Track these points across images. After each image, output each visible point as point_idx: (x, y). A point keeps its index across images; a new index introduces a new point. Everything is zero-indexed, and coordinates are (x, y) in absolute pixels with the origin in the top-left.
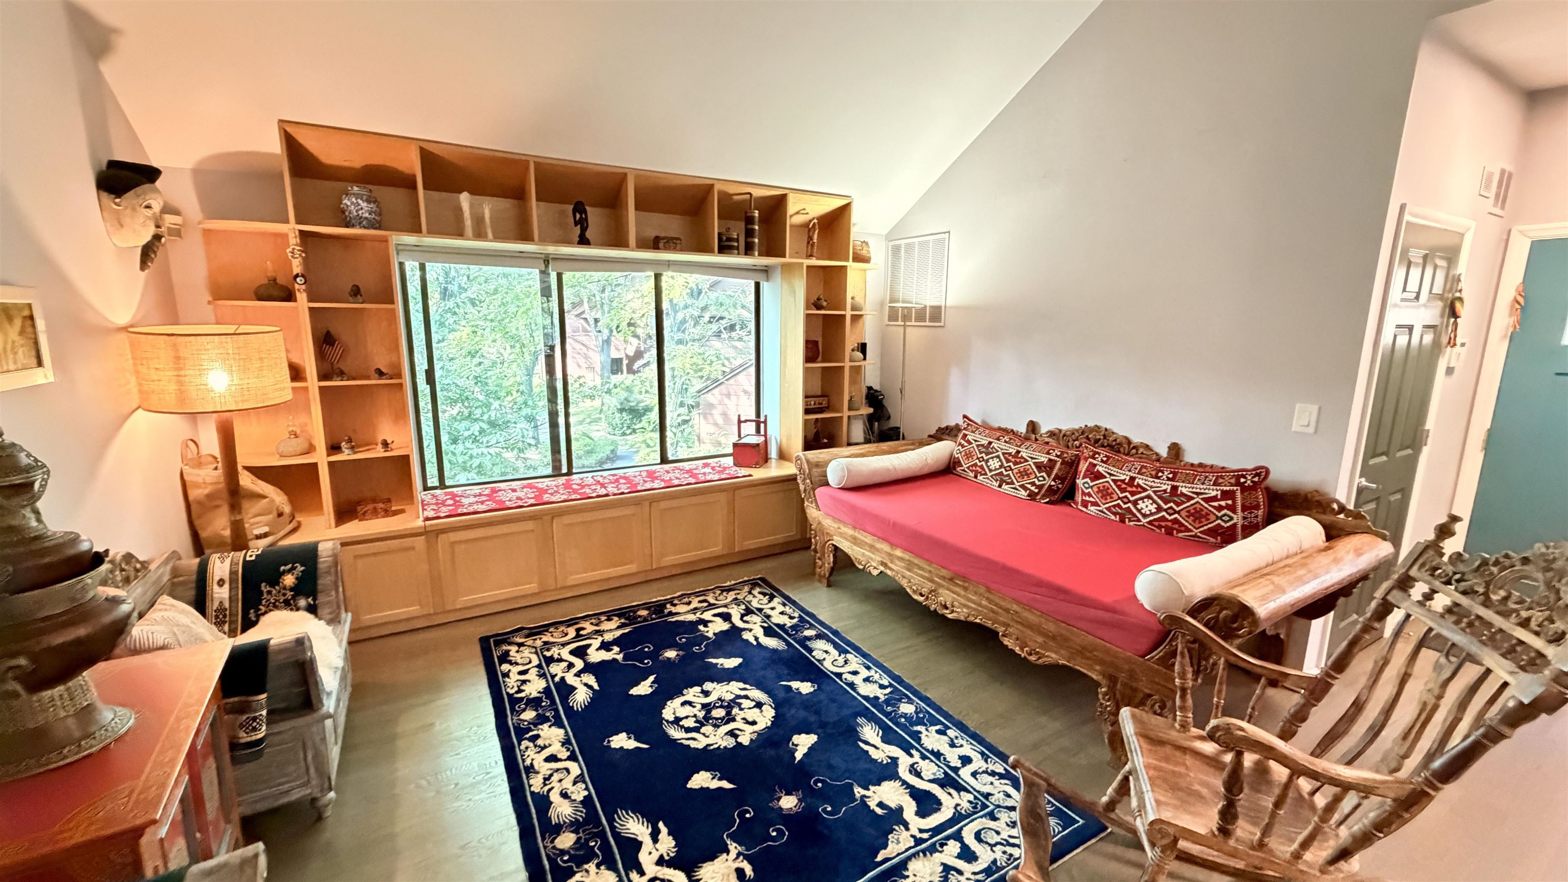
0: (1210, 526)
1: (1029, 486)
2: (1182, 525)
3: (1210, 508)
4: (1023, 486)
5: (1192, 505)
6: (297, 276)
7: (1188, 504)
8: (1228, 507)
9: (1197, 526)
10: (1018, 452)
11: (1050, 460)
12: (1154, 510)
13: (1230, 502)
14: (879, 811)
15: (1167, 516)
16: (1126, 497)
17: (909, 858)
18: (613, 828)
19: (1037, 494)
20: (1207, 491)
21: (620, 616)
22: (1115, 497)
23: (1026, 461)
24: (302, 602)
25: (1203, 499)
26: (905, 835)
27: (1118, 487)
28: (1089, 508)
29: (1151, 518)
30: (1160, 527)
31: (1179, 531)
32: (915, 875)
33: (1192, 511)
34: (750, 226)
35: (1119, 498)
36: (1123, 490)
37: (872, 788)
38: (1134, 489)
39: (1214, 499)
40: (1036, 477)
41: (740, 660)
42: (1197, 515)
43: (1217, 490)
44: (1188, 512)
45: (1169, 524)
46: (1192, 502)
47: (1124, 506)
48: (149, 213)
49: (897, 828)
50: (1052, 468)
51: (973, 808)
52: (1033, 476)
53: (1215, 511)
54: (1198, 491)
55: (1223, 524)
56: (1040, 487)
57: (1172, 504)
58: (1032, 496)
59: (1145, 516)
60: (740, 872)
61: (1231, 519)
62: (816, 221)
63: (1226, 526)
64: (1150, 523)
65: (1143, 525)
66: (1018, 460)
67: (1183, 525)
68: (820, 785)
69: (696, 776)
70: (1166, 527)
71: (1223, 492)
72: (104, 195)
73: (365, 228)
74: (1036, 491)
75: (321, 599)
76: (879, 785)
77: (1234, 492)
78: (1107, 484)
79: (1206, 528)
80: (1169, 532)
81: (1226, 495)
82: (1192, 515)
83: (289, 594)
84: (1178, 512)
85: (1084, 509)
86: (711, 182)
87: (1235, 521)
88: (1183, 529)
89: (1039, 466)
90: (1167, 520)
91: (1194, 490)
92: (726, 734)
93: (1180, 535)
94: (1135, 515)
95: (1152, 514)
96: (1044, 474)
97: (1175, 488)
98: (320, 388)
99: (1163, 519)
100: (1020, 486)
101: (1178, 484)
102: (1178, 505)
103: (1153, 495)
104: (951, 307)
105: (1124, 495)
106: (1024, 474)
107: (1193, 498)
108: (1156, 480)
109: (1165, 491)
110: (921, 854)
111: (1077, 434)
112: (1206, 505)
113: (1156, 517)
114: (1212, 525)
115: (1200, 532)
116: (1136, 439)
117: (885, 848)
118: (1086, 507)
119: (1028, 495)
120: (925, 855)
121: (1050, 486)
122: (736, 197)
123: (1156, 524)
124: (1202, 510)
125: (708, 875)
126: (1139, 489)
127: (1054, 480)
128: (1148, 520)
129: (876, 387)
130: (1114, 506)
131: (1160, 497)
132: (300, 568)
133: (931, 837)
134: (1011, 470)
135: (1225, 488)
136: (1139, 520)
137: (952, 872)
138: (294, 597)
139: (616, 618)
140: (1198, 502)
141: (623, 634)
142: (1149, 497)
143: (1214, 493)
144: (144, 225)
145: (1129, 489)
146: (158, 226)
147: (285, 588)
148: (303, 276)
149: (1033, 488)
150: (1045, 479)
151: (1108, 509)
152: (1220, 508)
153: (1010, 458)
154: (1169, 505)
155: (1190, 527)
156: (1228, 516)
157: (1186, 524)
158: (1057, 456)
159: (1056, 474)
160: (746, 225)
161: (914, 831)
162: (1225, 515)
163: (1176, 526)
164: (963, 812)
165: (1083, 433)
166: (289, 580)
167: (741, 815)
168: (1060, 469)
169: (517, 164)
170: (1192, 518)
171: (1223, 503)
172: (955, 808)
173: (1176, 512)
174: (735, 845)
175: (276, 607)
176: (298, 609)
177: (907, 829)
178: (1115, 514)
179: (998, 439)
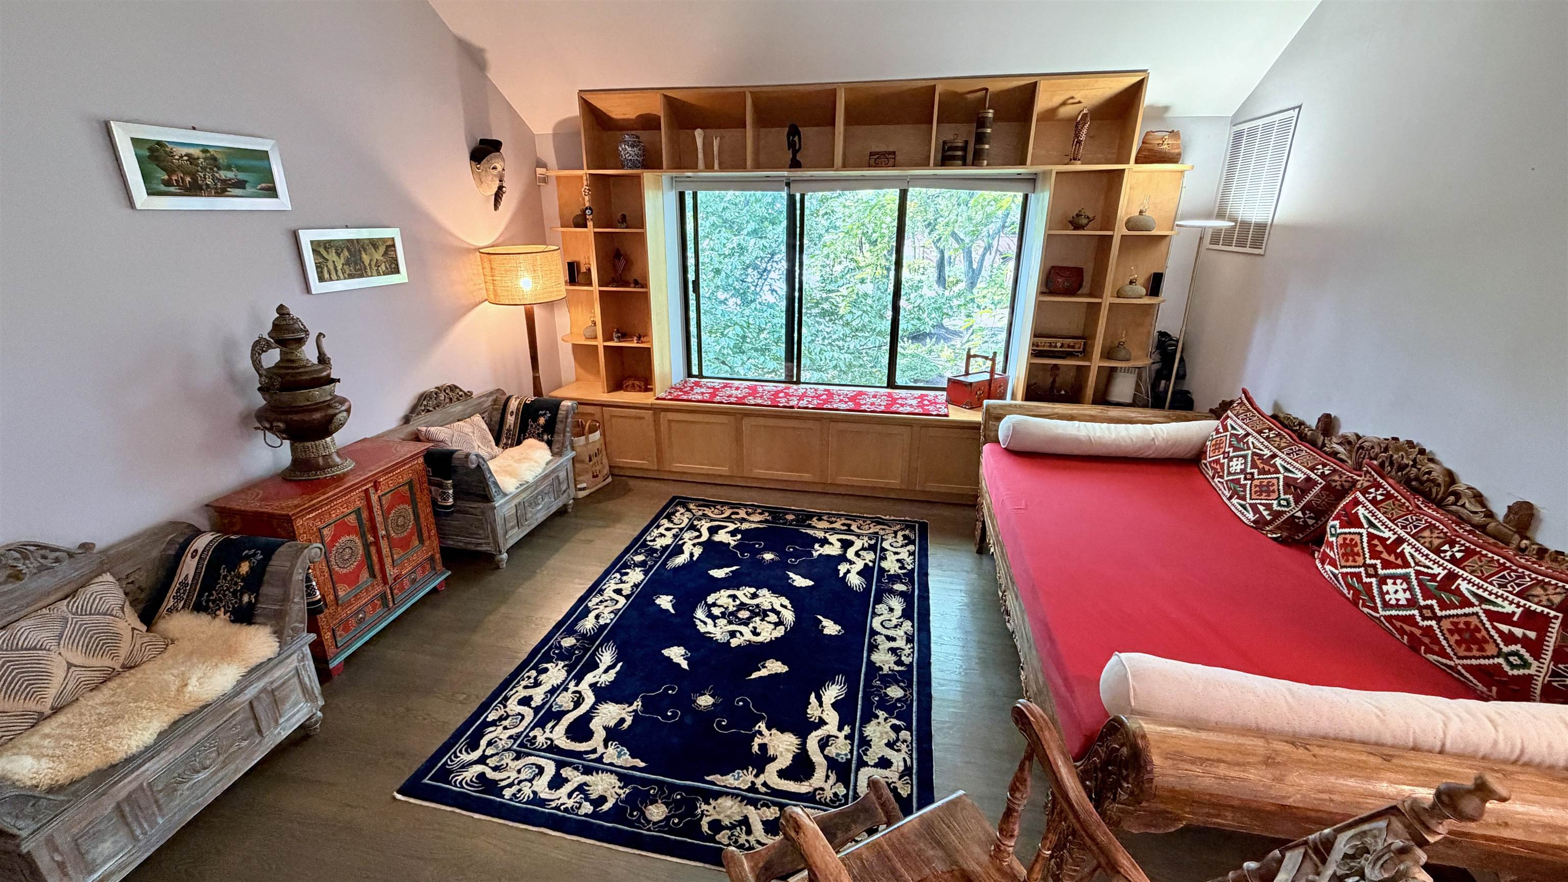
0: (1483, 662)
1: (1261, 508)
2: (1435, 640)
3: (1493, 632)
4: (1254, 508)
5: (1465, 615)
6: (586, 209)
7: (1460, 612)
8: (1525, 642)
9: (1462, 653)
10: (1274, 456)
11: (1308, 479)
12: (1403, 602)
13: (1532, 635)
14: (755, 748)
15: (1419, 619)
16: (1374, 566)
17: (727, 794)
18: (597, 649)
19: (1269, 523)
20: (1499, 601)
21: (770, 513)
22: (1360, 560)
23: (1278, 472)
24: (545, 437)
25: (1486, 612)
26: (750, 778)
27: (1372, 547)
28: (1326, 566)
29: (1394, 613)
30: (1402, 632)
31: (1429, 650)
32: (714, 808)
33: (1462, 626)
34: (980, 130)
35: (1365, 565)
36: (1375, 554)
37: (774, 731)
38: (1392, 558)
39: (1506, 618)
40: (1278, 499)
41: (811, 583)
42: (1467, 636)
43: (1518, 606)
44: (1455, 624)
45: (1418, 632)
46: (1467, 610)
47: (1365, 580)
48: (495, 172)
49: (750, 769)
50: (1305, 492)
51: (831, 800)
52: (1275, 496)
53: (1499, 641)
54: (1486, 595)
55: (1507, 668)
56: (1277, 515)
57: (1434, 602)
58: (1260, 523)
59: (1386, 605)
60: (622, 720)
61: (1526, 665)
62: (1085, 111)
63: (1510, 673)
64: (1389, 618)
65: (1378, 619)
66: (1267, 468)
67: (1438, 642)
68: (741, 703)
69: (676, 648)
70: (1411, 635)
71: (1527, 612)
72: (473, 163)
73: (631, 168)
74: (1269, 518)
75: (556, 438)
76: (782, 733)
77: (1547, 619)
78: (1357, 538)
79: (1474, 662)
80: (1414, 644)
81: (1529, 619)
82: (1460, 632)
83: (541, 430)
84: (1439, 619)
85: (1319, 566)
86: (932, 83)
87: (1532, 671)
88: (1436, 648)
89: (1289, 484)
90: (1416, 624)
91: (1480, 592)
92: (729, 632)
93: (1431, 657)
94: (1372, 599)
95: (1398, 606)
96: (1290, 497)
97: (1451, 577)
98: (600, 291)
99: (1410, 620)
100: (1250, 505)
101: (1461, 572)
102: (1443, 606)
103: (1413, 576)
104: (1277, 225)
105: (1373, 562)
106: (1265, 490)
107: (1472, 605)
108: (1432, 556)
109: (1433, 577)
110: (739, 798)
111: (1377, 450)
112: (1488, 625)
113: (1401, 613)
114: (1486, 662)
115: (1464, 666)
116: (1467, 479)
117: (722, 775)
118: (1323, 563)
119: (1254, 522)
120: (741, 801)
121: (1293, 517)
122: (969, 96)
123: (1398, 624)
124: (1479, 631)
125: (604, 711)
126: (1399, 562)
127: (1303, 510)
128: (1388, 613)
129: (1174, 332)
130: (1353, 575)
131: (1421, 584)
132: (549, 415)
133: (766, 794)
134: (1253, 479)
135: (1534, 607)
136: (1376, 610)
137: (744, 828)
138: (542, 433)
139: (767, 514)
140: (1477, 614)
141: (758, 528)
142: (1406, 578)
143: (1509, 609)
144: (492, 181)
145: (1385, 555)
146: (501, 181)
147: (539, 425)
148: (590, 209)
149: (1265, 513)
150: (1288, 505)
151: (1344, 575)
152: (1510, 639)
153: (1258, 462)
154: (1429, 602)
155: (1449, 650)
156: (1521, 657)
157: (1444, 643)
158: (1323, 476)
159: (1309, 502)
160: (977, 128)
161: (759, 781)
162: (1516, 654)
163: (1426, 640)
164: (818, 797)
165: (1386, 450)
166: (542, 421)
167: (667, 689)
168: (1317, 496)
169: (734, 96)
170: (1456, 637)
171: (1518, 632)
172: (816, 790)
173: (1434, 617)
174: (640, 703)
175: (533, 437)
176: (542, 440)
177: (756, 776)
178: (1349, 586)
179: (1260, 432)
